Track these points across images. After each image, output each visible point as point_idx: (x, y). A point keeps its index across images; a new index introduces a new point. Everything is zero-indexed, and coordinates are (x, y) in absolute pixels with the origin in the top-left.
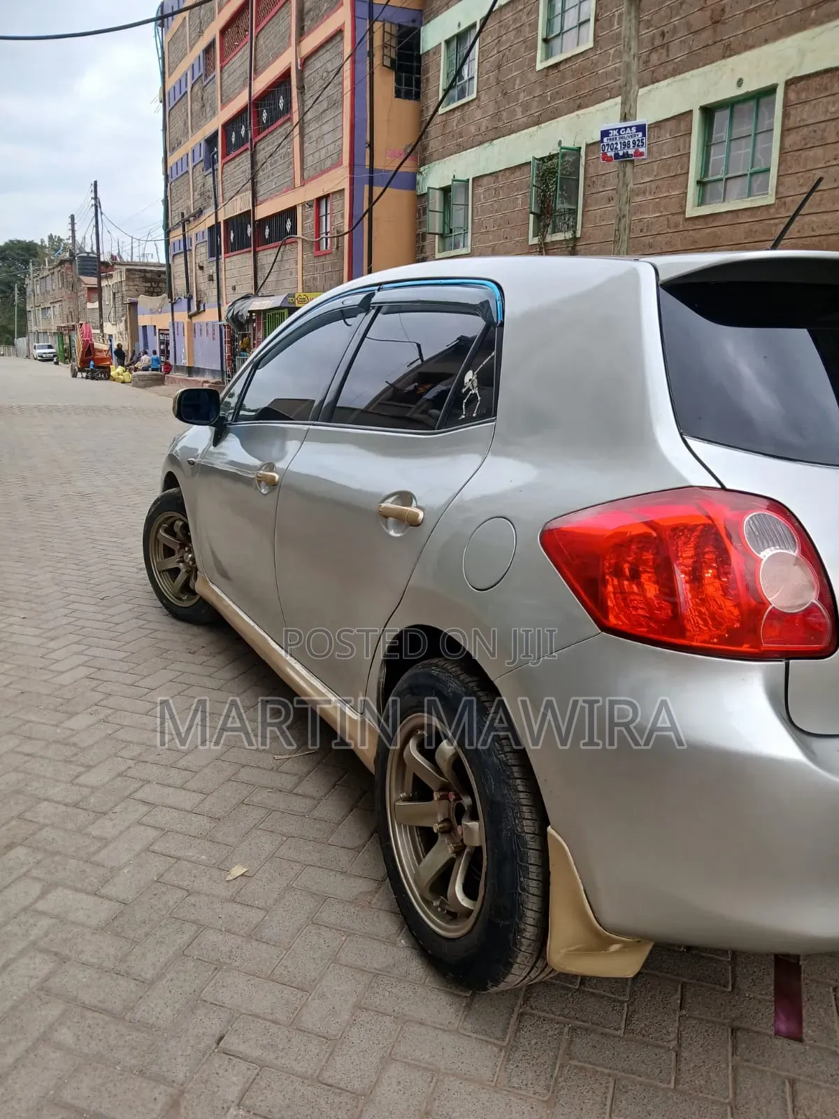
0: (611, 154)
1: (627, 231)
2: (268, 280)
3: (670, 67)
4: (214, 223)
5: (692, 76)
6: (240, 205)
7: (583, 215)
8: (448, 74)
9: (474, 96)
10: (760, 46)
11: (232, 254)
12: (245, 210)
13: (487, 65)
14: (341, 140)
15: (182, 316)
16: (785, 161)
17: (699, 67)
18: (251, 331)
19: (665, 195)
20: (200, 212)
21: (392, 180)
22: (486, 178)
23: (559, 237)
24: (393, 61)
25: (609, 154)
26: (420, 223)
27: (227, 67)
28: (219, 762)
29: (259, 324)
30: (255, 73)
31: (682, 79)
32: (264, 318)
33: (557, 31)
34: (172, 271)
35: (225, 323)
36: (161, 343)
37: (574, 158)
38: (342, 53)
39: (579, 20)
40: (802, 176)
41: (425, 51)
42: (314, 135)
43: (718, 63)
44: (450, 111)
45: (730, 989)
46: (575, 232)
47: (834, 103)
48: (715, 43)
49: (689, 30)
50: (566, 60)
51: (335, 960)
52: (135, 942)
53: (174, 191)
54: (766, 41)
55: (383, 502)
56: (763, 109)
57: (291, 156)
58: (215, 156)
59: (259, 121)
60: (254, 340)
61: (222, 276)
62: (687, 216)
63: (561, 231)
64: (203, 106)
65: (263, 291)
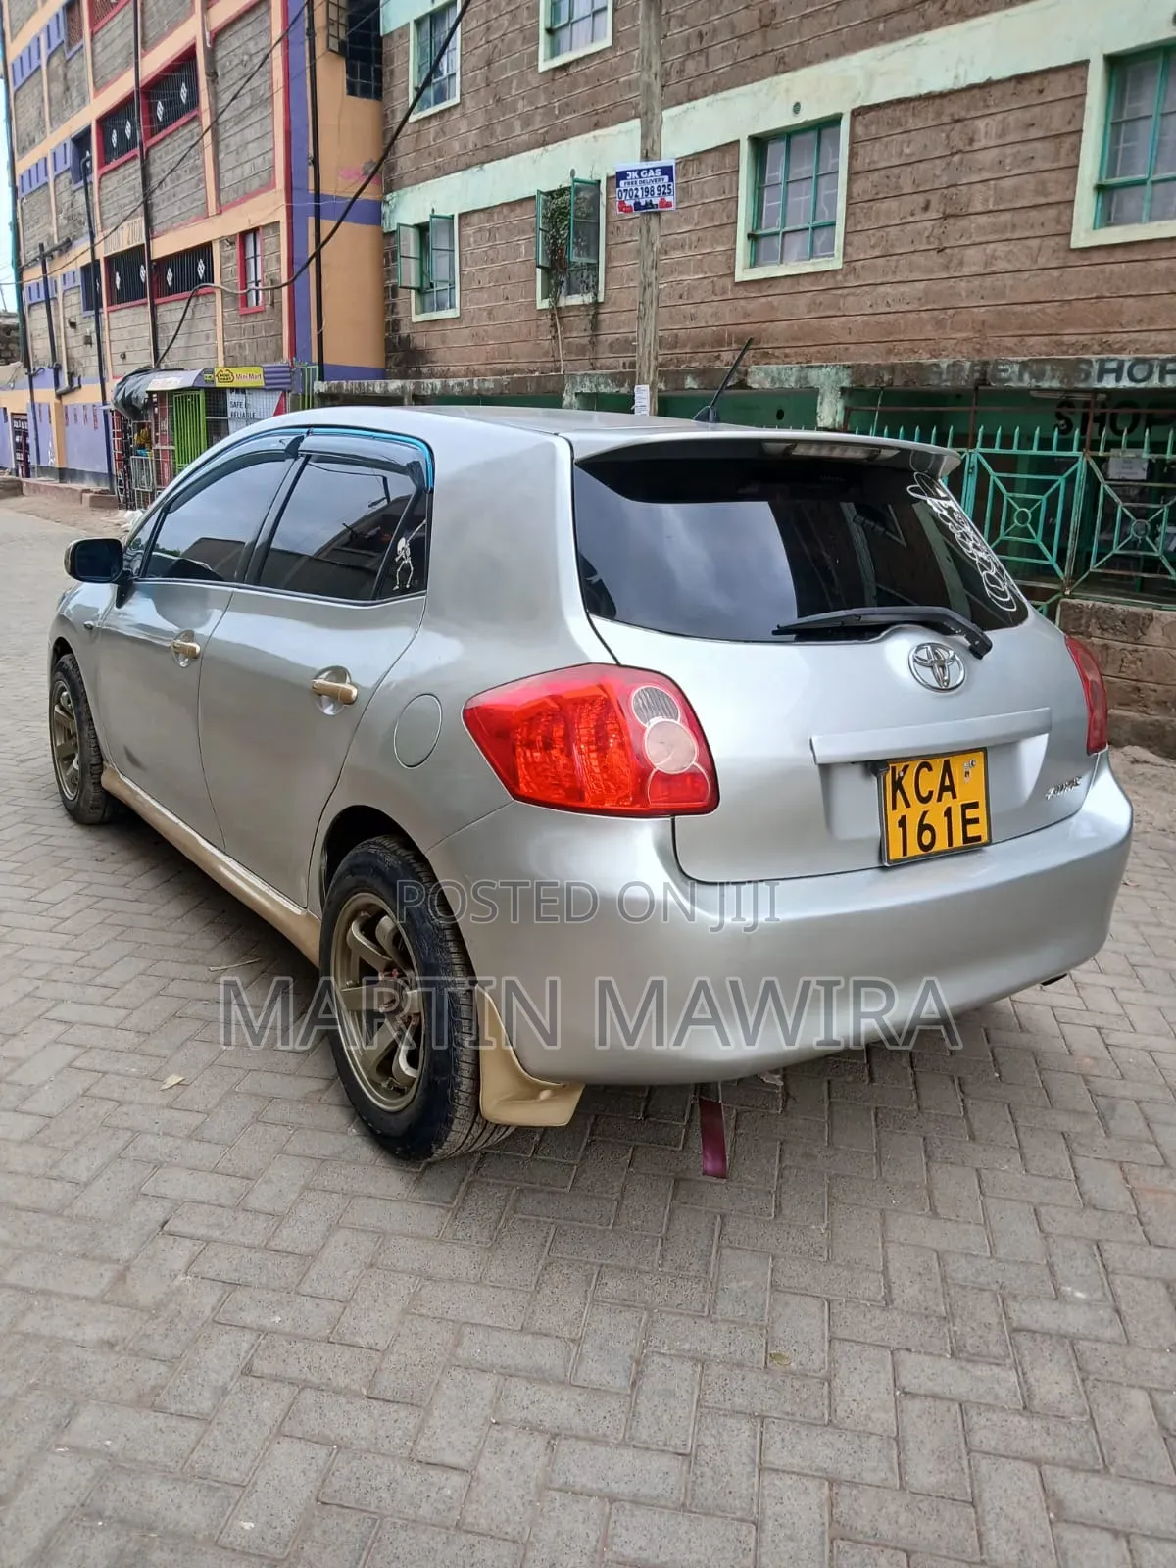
0: (630, 203)
1: (654, 304)
2: (173, 346)
3: (711, 81)
4: (90, 260)
5: (739, 95)
6: (127, 237)
7: (606, 273)
8: (420, 67)
9: (456, 100)
10: (819, 61)
11: (119, 306)
12: (135, 245)
13: (473, 61)
14: (271, 153)
15: (46, 394)
16: (854, 214)
17: (746, 84)
18: (151, 421)
19: (708, 250)
20: (67, 245)
21: (348, 210)
22: (476, 215)
23: (576, 300)
24: (342, 45)
25: (628, 203)
26: (389, 271)
27: (99, 34)
28: (144, 978)
29: (162, 410)
30: (143, 47)
31: (725, 99)
32: (171, 403)
33: (564, 20)
34: (28, 327)
35: (113, 407)
36: (17, 432)
37: (592, 194)
38: (269, 29)
39: (593, 6)
40: (874, 235)
41: (388, 32)
42: (234, 142)
43: (770, 79)
44: (425, 118)
45: (681, 1148)
46: (596, 295)
47: (909, 143)
48: (765, 53)
49: (733, 33)
50: (578, 61)
51: (282, 1152)
52: (65, 1151)
53: (27, 211)
54: (827, 57)
55: (317, 677)
56: (825, 142)
57: (201, 170)
58: (88, 164)
59: (151, 118)
60: (156, 431)
61: (105, 335)
62: (737, 280)
63: (578, 292)
64: (67, 89)
65: (167, 362)
